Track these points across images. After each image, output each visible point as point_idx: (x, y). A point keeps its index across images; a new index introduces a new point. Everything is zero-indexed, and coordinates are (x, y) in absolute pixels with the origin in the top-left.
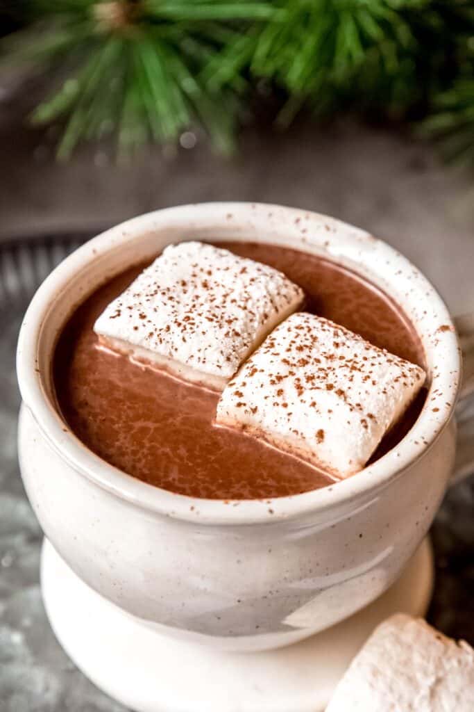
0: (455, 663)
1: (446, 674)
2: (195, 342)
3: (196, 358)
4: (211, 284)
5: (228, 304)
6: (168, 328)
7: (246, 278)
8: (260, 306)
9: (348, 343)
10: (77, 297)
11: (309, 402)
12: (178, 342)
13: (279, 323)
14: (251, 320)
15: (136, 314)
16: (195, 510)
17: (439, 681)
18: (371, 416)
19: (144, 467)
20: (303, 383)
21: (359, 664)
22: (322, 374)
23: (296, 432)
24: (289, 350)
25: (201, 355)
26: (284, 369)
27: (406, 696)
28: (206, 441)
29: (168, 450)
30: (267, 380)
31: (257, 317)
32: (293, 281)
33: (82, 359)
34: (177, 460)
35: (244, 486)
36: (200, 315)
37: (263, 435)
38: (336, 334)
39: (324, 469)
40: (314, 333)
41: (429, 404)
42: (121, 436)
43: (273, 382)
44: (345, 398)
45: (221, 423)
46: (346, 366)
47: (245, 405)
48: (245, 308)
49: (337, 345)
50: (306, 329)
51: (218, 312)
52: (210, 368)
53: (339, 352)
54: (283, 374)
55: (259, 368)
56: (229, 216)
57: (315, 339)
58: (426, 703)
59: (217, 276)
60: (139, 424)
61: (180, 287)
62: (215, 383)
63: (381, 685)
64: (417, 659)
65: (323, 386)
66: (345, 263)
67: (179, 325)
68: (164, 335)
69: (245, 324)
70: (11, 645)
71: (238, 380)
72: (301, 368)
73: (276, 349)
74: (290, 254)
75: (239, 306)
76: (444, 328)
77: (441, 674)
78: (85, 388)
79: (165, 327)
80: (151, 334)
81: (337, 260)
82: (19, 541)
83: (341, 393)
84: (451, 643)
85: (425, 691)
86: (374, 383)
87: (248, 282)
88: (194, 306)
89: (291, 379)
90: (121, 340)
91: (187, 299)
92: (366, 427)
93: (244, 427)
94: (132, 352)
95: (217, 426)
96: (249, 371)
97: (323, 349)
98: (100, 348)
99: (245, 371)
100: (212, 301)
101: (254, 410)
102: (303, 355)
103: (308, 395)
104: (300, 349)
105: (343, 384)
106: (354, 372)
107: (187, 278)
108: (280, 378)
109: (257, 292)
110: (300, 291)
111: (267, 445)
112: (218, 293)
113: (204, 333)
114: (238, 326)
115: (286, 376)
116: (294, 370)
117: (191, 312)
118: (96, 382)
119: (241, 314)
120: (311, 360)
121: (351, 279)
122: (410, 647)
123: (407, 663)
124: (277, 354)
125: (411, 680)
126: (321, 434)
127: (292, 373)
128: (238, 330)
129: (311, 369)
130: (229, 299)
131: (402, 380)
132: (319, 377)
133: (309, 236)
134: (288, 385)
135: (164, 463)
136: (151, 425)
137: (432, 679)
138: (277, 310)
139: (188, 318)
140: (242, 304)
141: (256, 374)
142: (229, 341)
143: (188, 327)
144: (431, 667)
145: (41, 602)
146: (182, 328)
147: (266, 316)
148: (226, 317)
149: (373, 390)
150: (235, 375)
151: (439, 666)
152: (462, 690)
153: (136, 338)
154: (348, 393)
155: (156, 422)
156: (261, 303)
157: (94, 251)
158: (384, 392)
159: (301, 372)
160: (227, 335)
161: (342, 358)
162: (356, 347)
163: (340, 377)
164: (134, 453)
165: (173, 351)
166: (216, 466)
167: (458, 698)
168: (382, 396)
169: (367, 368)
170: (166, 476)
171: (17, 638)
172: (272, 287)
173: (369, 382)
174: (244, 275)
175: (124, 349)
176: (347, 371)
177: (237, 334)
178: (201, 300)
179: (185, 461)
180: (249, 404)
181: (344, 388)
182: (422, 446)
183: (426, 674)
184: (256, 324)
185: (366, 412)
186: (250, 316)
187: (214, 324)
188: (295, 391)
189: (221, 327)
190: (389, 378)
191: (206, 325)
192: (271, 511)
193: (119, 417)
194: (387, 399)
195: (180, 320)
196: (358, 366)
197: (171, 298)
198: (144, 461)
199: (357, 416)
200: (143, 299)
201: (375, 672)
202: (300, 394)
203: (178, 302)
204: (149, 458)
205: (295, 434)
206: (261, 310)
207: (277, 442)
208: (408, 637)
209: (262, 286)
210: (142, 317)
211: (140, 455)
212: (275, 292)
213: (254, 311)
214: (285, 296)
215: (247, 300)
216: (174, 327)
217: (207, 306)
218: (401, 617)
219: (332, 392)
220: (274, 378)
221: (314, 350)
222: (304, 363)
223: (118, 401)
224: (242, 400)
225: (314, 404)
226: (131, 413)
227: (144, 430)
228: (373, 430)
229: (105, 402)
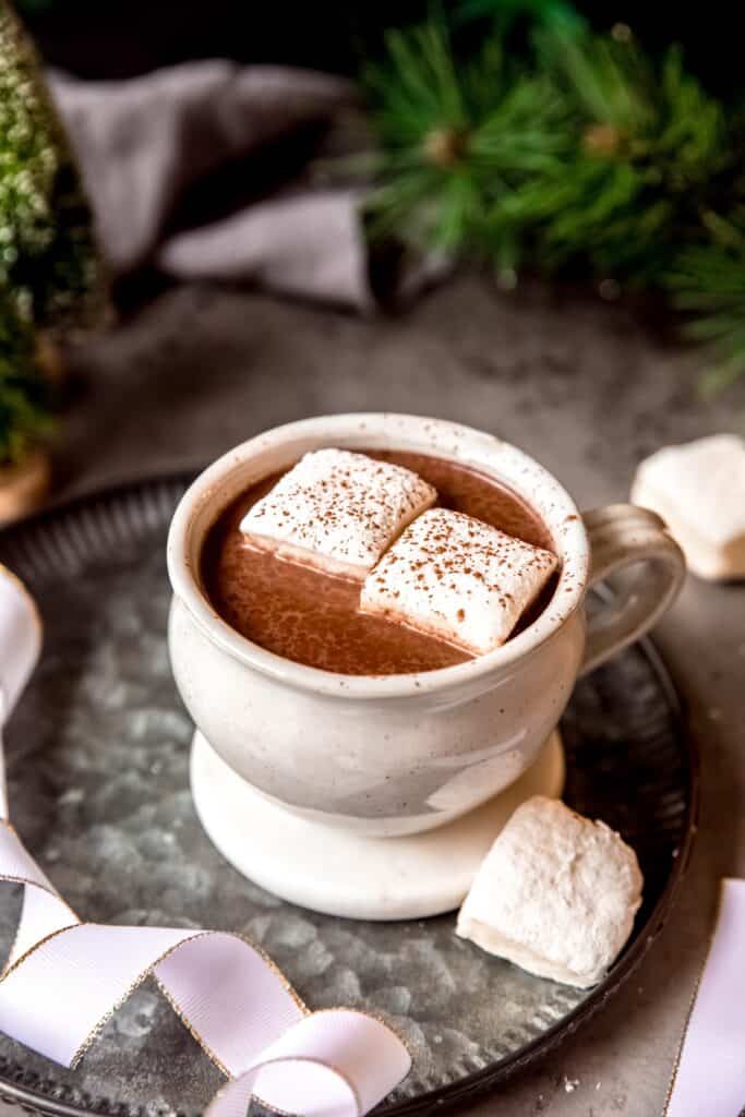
0: (593, 840)
1: (585, 850)
2: (337, 534)
3: (338, 550)
4: (350, 484)
5: (367, 500)
6: (311, 523)
7: (382, 477)
8: (398, 503)
9: (482, 532)
10: (222, 501)
11: (449, 584)
12: (321, 536)
13: (416, 518)
14: (390, 514)
15: (279, 511)
16: (345, 685)
17: (578, 857)
18: (508, 596)
19: (295, 650)
20: (442, 568)
21: (502, 843)
22: (459, 560)
23: (437, 612)
24: (427, 539)
25: (344, 546)
26: (423, 557)
27: (548, 873)
28: (351, 628)
29: (315, 636)
30: (407, 567)
31: (395, 512)
32: (427, 480)
33: (230, 559)
34: (326, 645)
35: (390, 666)
36: (341, 510)
37: (405, 618)
38: (471, 525)
39: (465, 647)
40: (449, 524)
41: (562, 586)
42: (271, 624)
43: (413, 568)
44: (483, 580)
45: (365, 610)
46: (482, 552)
47: (387, 590)
48: (383, 503)
49: (472, 534)
50: (442, 522)
51: (358, 508)
52: (353, 558)
53: (474, 540)
54: (422, 561)
55: (399, 556)
56: (363, 426)
57: (450, 529)
58: (567, 879)
59: (355, 476)
60: (286, 615)
61: (320, 487)
62: (357, 574)
63: (524, 863)
64: (557, 837)
65: (461, 569)
66: (475, 466)
67: (322, 519)
68: (307, 529)
69: (384, 518)
70: (164, 845)
71: (380, 569)
72: (439, 556)
73: (414, 540)
74: (421, 460)
75: (378, 502)
76: (572, 518)
77: (580, 851)
78: (235, 583)
79: (308, 522)
80: (295, 530)
81: (466, 463)
82: (167, 749)
83: (478, 575)
84: (588, 822)
85: (565, 867)
86: (509, 566)
87: (384, 480)
88: (335, 503)
89: (431, 565)
90: (265, 537)
91: (328, 497)
92: (504, 606)
93: (387, 612)
94: (277, 549)
95: (363, 612)
96: (391, 559)
97: (459, 538)
98: (247, 546)
99: (386, 560)
100: (351, 498)
101: (397, 595)
102: (441, 543)
103: (448, 578)
104: (437, 538)
105: (480, 568)
106: (491, 557)
107: (327, 479)
108: (419, 565)
109: (394, 489)
110: (434, 490)
111: (409, 627)
112: (357, 492)
113: (345, 526)
114: (377, 519)
115: (426, 563)
116: (433, 556)
117: (332, 508)
118: (244, 578)
119: (380, 509)
120: (448, 548)
121: (479, 480)
122: (549, 827)
123: (547, 841)
124: (416, 544)
125: (552, 857)
126: (461, 614)
127: (430, 560)
128: (377, 522)
129: (448, 556)
130: (367, 496)
131: (536, 563)
132: (456, 563)
133: (439, 442)
134: (428, 570)
135: (311, 648)
136: (299, 615)
137: (572, 856)
138: (413, 506)
139: (330, 513)
140: (381, 500)
141: (398, 562)
142: (370, 532)
143: (330, 521)
144: (570, 844)
145: (192, 806)
146: (324, 522)
147: (403, 511)
148: (366, 513)
149: (509, 572)
150: (376, 564)
151: (578, 843)
152: (601, 865)
153: (280, 534)
154: (486, 576)
155: (303, 611)
156: (398, 499)
157: (237, 459)
158: (520, 575)
159: (439, 559)
160: (367, 527)
161: (477, 545)
162: (489, 536)
163: (477, 561)
164: (285, 639)
165: (317, 544)
166: (363, 649)
167: (598, 873)
168: (518, 577)
169: (502, 553)
170: (315, 658)
171: (169, 838)
172: (408, 485)
173: (505, 565)
174: (380, 475)
175: (269, 547)
176: (483, 557)
177: (377, 527)
178: (341, 498)
179: (334, 645)
180: (391, 589)
181: (482, 572)
182: (557, 622)
183: (566, 851)
184: (394, 518)
185: (503, 592)
186: (388, 510)
187: (355, 517)
188: (435, 576)
189: (361, 520)
190: (523, 561)
191: (347, 519)
192: (418, 684)
193: (268, 608)
194: (523, 581)
195: (322, 515)
196: (493, 552)
197: (312, 496)
198: (293, 647)
199: (495, 596)
200: (286, 498)
201: (518, 851)
202: (440, 578)
203: (320, 500)
204: (299, 643)
205: (436, 616)
206: (398, 505)
207: (419, 625)
208: (547, 816)
209: (398, 484)
210: (286, 514)
211: (289, 641)
212: (410, 490)
213: (392, 506)
214: (420, 494)
215: (384, 496)
216: (317, 522)
217: (347, 502)
218: (540, 799)
219: (471, 574)
220: (413, 564)
221: (450, 540)
222: (442, 550)
223: (267, 594)
224: (384, 586)
225: (453, 586)
226: (279, 605)
227: (292, 620)
228: (511, 609)
229: (253, 596)
